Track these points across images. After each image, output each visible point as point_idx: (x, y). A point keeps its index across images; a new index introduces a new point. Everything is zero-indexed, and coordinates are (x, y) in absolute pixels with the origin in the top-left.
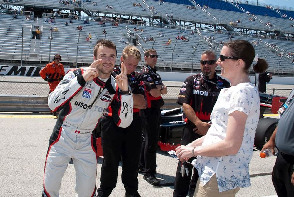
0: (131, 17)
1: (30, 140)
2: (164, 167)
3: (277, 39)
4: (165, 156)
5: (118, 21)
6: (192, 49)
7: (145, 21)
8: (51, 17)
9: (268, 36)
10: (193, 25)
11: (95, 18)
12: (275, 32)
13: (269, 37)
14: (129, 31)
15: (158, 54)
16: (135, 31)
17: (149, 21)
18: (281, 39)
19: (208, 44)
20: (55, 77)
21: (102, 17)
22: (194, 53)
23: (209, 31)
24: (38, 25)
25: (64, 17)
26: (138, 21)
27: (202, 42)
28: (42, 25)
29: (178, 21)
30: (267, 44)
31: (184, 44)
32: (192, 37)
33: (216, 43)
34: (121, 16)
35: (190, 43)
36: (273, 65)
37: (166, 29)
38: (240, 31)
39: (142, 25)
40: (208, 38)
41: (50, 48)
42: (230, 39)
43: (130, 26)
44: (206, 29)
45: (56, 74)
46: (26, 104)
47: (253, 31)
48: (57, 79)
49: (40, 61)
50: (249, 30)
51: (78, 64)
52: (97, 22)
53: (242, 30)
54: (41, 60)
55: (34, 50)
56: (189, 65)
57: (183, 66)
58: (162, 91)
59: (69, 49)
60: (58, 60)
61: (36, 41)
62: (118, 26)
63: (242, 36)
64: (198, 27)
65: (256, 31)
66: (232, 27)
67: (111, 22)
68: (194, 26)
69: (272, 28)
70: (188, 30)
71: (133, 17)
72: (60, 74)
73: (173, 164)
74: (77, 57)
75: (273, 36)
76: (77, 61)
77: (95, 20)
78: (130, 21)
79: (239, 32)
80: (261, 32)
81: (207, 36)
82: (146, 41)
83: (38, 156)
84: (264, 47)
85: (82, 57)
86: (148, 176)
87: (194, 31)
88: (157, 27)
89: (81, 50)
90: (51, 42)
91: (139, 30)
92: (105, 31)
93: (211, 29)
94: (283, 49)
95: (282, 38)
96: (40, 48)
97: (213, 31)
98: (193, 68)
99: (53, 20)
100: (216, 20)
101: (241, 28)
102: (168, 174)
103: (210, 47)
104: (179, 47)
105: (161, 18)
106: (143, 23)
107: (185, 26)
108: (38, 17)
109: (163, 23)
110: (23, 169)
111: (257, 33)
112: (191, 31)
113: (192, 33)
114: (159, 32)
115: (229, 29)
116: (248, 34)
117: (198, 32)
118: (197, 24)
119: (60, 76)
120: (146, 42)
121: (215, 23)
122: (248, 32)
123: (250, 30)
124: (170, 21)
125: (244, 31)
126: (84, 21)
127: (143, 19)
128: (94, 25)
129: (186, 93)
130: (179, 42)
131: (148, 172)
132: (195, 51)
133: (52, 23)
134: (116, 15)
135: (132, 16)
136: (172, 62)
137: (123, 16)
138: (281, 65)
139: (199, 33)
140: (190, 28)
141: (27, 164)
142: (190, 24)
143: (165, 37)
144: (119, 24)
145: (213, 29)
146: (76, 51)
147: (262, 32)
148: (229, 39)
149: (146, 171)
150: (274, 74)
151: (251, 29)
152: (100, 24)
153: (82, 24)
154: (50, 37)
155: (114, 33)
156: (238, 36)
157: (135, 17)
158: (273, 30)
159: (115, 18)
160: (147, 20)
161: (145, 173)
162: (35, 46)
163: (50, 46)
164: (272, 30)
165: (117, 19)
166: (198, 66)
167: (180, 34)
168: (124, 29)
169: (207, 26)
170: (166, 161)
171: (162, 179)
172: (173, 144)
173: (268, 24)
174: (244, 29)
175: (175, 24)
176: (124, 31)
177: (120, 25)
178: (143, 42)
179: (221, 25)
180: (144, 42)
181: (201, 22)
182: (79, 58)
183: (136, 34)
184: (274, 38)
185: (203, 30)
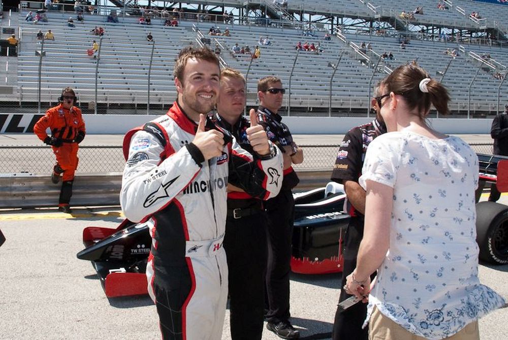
0: (202, 6)
1: (28, 265)
2: (303, 304)
3: (492, 44)
4: (302, 284)
5: (176, 15)
6: (329, 70)
7: (232, 14)
8: (39, 10)
9: (476, 40)
10: (327, 20)
11: (130, 9)
12: (488, 30)
13: (478, 40)
14: (200, 36)
15: (284, 86)
16: (212, 34)
17: (238, 15)
18: (499, 45)
19: (360, 58)
20: (66, 136)
21: (144, 7)
22: (333, 75)
23: (359, 32)
24: (12, 27)
25: (65, 10)
26: (216, 15)
27: (346, 53)
28: (19, 26)
29: (298, 12)
30: (473, 55)
31: (310, 59)
32: (326, 45)
33: (375, 55)
34: (182, 4)
35: (322, 56)
36: (488, 96)
37: (274, 29)
38: (420, 29)
39: (225, 22)
40: (359, 45)
41: (40, 74)
42: (402, 46)
43: (202, 24)
44: (354, 28)
45: (68, 129)
46: (8, 192)
47: (445, 31)
48: (70, 138)
49: (18, 101)
50: (437, 28)
51: (98, 104)
52: (134, 17)
53: (425, 28)
54: (22, 99)
55: (6, 78)
56: (324, 101)
57: (310, 104)
58: (293, 157)
59: (78, 76)
60: (70, 99)
61: (9, 60)
62: (176, 26)
63: (425, 39)
64: (338, 25)
65: (451, 30)
66: (405, 22)
67: (162, 17)
68: (330, 22)
69: (482, 23)
70: (318, 31)
71: (206, 7)
72: (75, 129)
73: (319, 298)
74: (96, 91)
75: (484, 39)
76: (96, 99)
77: (129, 15)
78: (200, 15)
79: (419, 32)
80: (461, 32)
81: (356, 40)
82: (235, 55)
83: (52, 296)
84: (468, 61)
85: (107, 90)
86: (277, 324)
87: (330, 33)
88: (255, 26)
89: (104, 77)
90: (41, 61)
91: (220, 32)
92: (150, 37)
93: (365, 27)
94: (505, 65)
95: (501, 42)
96: (18, 74)
97: (367, 31)
98: (332, 107)
99: (43, 16)
100: (374, 9)
101: (423, 24)
102: (313, 318)
103: (363, 64)
104: (302, 65)
105: (263, 8)
106: (228, 19)
107: (312, 22)
108: (10, 10)
109: (267, 17)
110: (27, 322)
111: (453, 34)
112: (324, 31)
113: (326, 36)
114: (261, 37)
115: (400, 27)
116: (437, 37)
117: (338, 33)
118: (336, 18)
119: (76, 133)
120: (234, 57)
121: (371, 16)
122: (436, 31)
123: (439, 27)
124: (282, 13)
125: (428, 30)
126: (107, 17)
127: (228, 10)
128: (128, 24)
129: (350, 161)
130: (302, 55)
131: (276, 316)
132: (334, 73)
133: (40, 22)
134: (172, 4)
135: (205, 4)
136: (290, 96)
137: (186, 4)
138: (501, 96)
139: (340, 36)
140: (322, 26)
141: (33, 313)
142: (322, 18)
143: (273, 46)
144: (178, 22)
145: (368, 27)
146: (95, 79)
147: (463, 31)
148: (400, 47)
149: (272, 313)
150: (489, 115)
151: (443, 27)
152: (141, 22)
153: (102, 23)
154: (40, 52)
155: (170, 40)
156: (417, 39)
157: (209, 6)
158: (484, 27)
159: (170, 9)
160: (236, 12)
161: (268, 317)
162: (7, 70)
163: (40, 70)
164: (481, 28)
165: (174, 11)
166: (342, 101)
167: (302, 39)
168: (189, 31)
169: (356, 21)
170: (306, 294)
171: (303, 328)
172: (317, 259)
173: (474, 16)
174: (427, 26)
175: (291, 19)
176: (190, 36)
177: (182, 22)
178: (230, 57)
179: (384, 19)
180: (232, 57)
181: (343, 14)
182: (101, 93)
183: (214, 40)
184: (486, 42)
185: (347, 29)
